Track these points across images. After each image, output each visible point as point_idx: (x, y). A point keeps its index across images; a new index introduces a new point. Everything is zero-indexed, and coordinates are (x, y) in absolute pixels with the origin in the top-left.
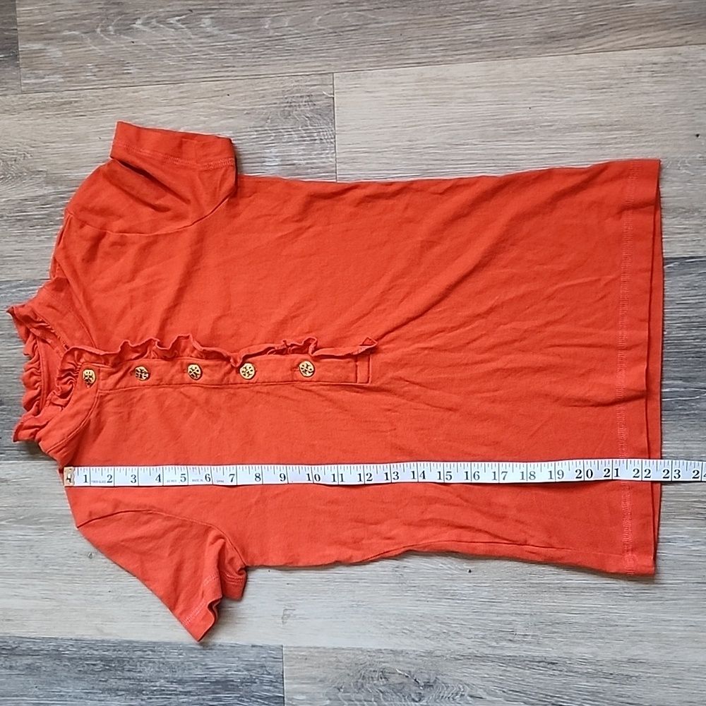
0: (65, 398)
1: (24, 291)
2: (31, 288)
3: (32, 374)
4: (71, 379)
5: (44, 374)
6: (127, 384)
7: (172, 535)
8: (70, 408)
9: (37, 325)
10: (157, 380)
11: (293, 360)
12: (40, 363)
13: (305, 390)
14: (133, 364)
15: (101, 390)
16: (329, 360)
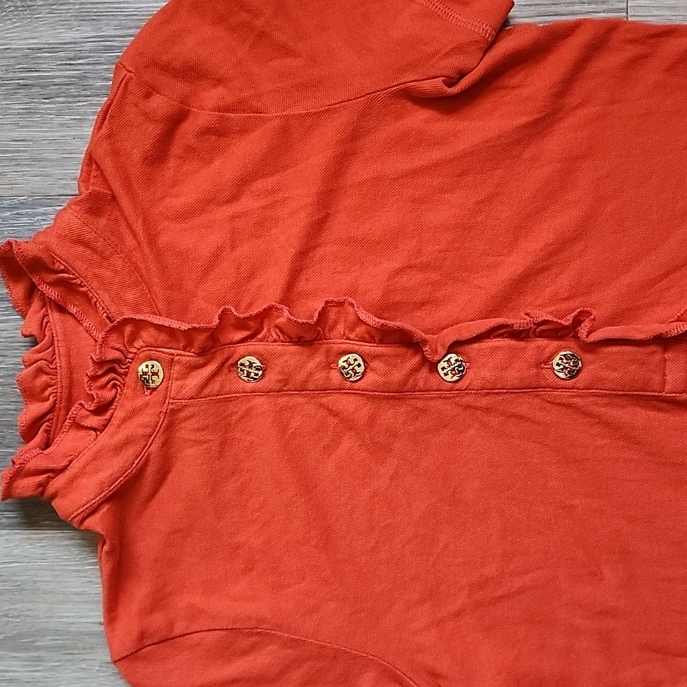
0: (104, 414)
1: (27, 215)
2: (41, 210)
3: (40, 371)
4: (113, 379)
5: (62, 372)
6: (222, 387)
7: (296, 676)
8: (112, 436)
9: (52, 277)
10: (280, 381)
11: (541, 349)
12: (54, 351)
13: (558, 404)
14: (235, 352)
15: (173, 399)
16: (615, 349)
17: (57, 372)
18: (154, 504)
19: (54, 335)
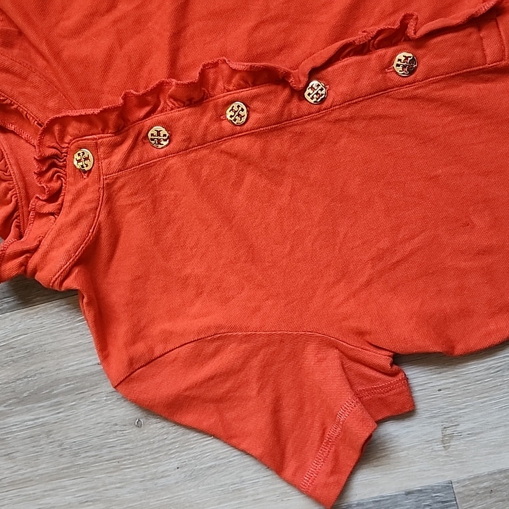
0: (56, 201)
4: (56, 172)
5: (16, 177)
6: (141, 157)
7: (256, 362)
8: (68, 213)
10: (184, 141)
11: (382, 57)
12: (6, 162)
13: (406, 98)
14: (143, 126)
15: (106, 175)
16: (439, 39)
17: (12, 178)
18: (115, 263)
19: (3, 150)
